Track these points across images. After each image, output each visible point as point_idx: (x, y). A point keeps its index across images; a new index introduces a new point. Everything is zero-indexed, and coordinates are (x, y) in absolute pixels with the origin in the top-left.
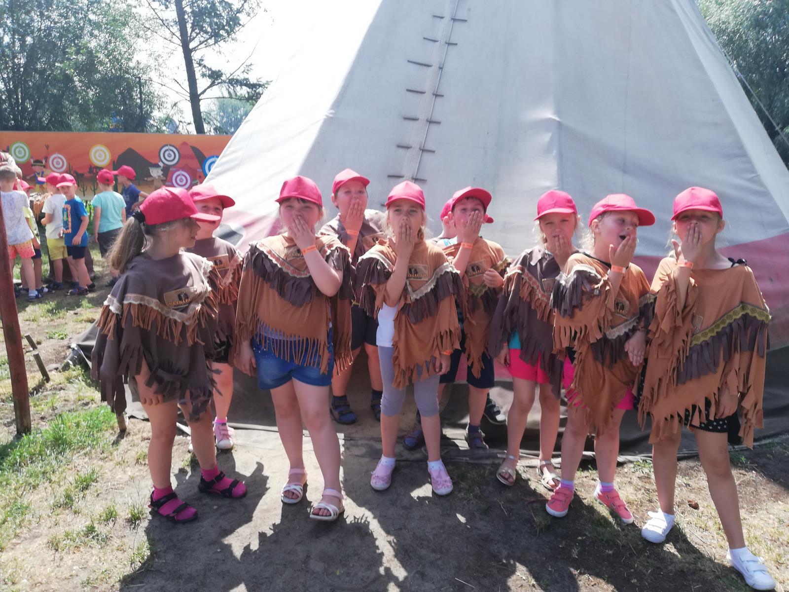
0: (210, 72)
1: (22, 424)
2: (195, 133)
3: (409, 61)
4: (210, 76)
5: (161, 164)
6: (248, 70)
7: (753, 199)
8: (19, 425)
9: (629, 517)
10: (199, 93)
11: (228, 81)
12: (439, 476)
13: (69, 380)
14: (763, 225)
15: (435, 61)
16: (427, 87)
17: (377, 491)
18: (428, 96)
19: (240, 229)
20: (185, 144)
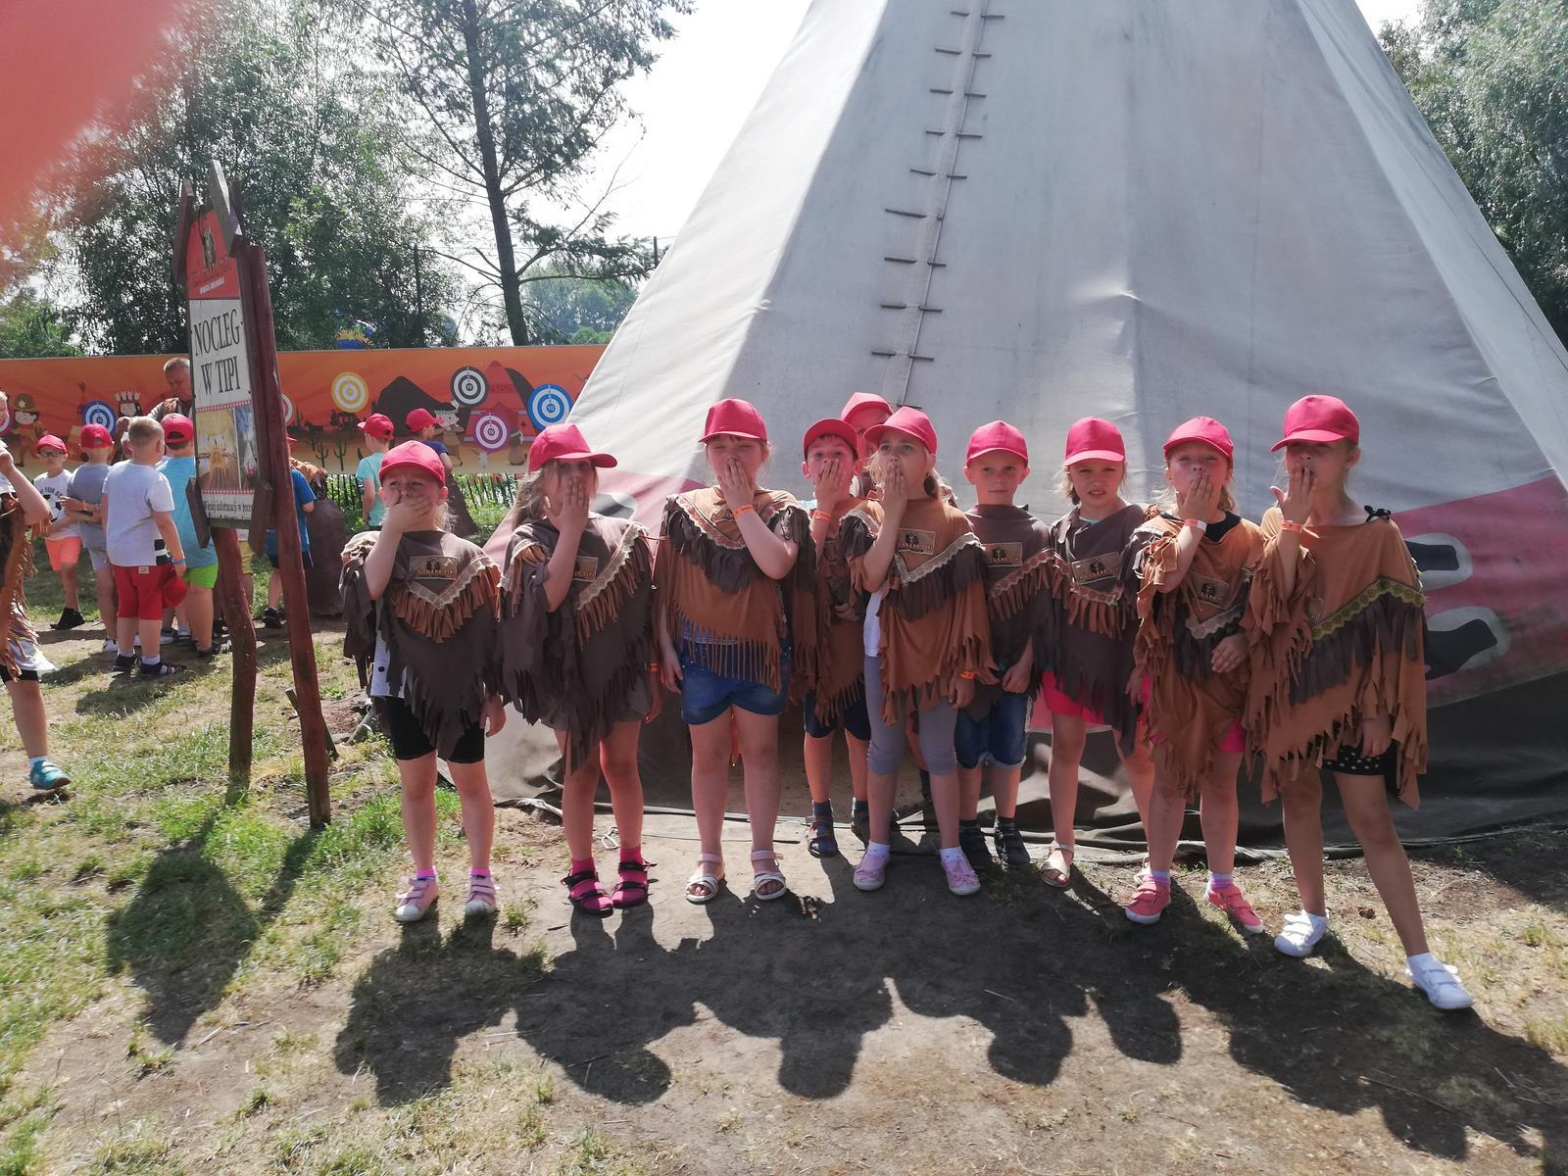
0: (537, 232)
1: (319, 810)
2: (511, 343)
3: (887, 210)
4: (536, 239)
5: (455, 404)
6: (603, 225)
7: (1483, 421)
8: (314, 813)
9: (1257, 923)
10: (517, 269)
11: (566, 246)
12: (958, 869)
13: (368, 756)
14: (1500, 465)
15: (930, 209)
16: (919, 253)
17: (864, 891)
18: (919, 268)
19: (627, 500)
20: (495, 364)
